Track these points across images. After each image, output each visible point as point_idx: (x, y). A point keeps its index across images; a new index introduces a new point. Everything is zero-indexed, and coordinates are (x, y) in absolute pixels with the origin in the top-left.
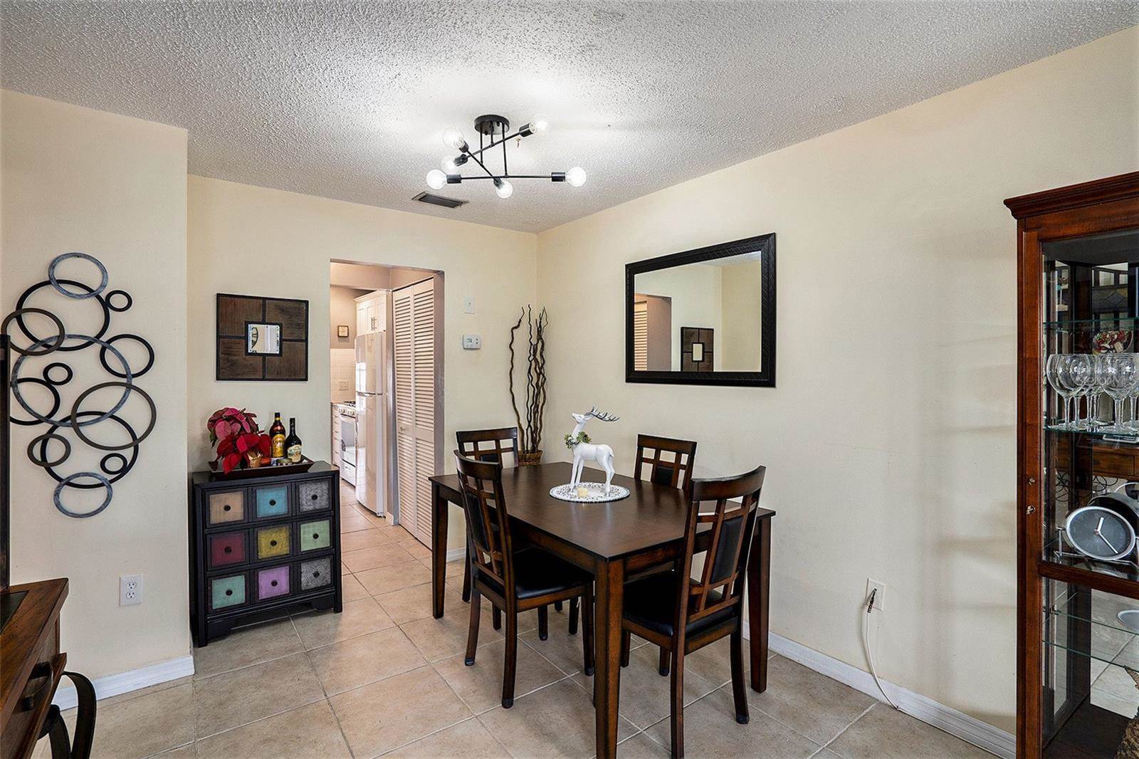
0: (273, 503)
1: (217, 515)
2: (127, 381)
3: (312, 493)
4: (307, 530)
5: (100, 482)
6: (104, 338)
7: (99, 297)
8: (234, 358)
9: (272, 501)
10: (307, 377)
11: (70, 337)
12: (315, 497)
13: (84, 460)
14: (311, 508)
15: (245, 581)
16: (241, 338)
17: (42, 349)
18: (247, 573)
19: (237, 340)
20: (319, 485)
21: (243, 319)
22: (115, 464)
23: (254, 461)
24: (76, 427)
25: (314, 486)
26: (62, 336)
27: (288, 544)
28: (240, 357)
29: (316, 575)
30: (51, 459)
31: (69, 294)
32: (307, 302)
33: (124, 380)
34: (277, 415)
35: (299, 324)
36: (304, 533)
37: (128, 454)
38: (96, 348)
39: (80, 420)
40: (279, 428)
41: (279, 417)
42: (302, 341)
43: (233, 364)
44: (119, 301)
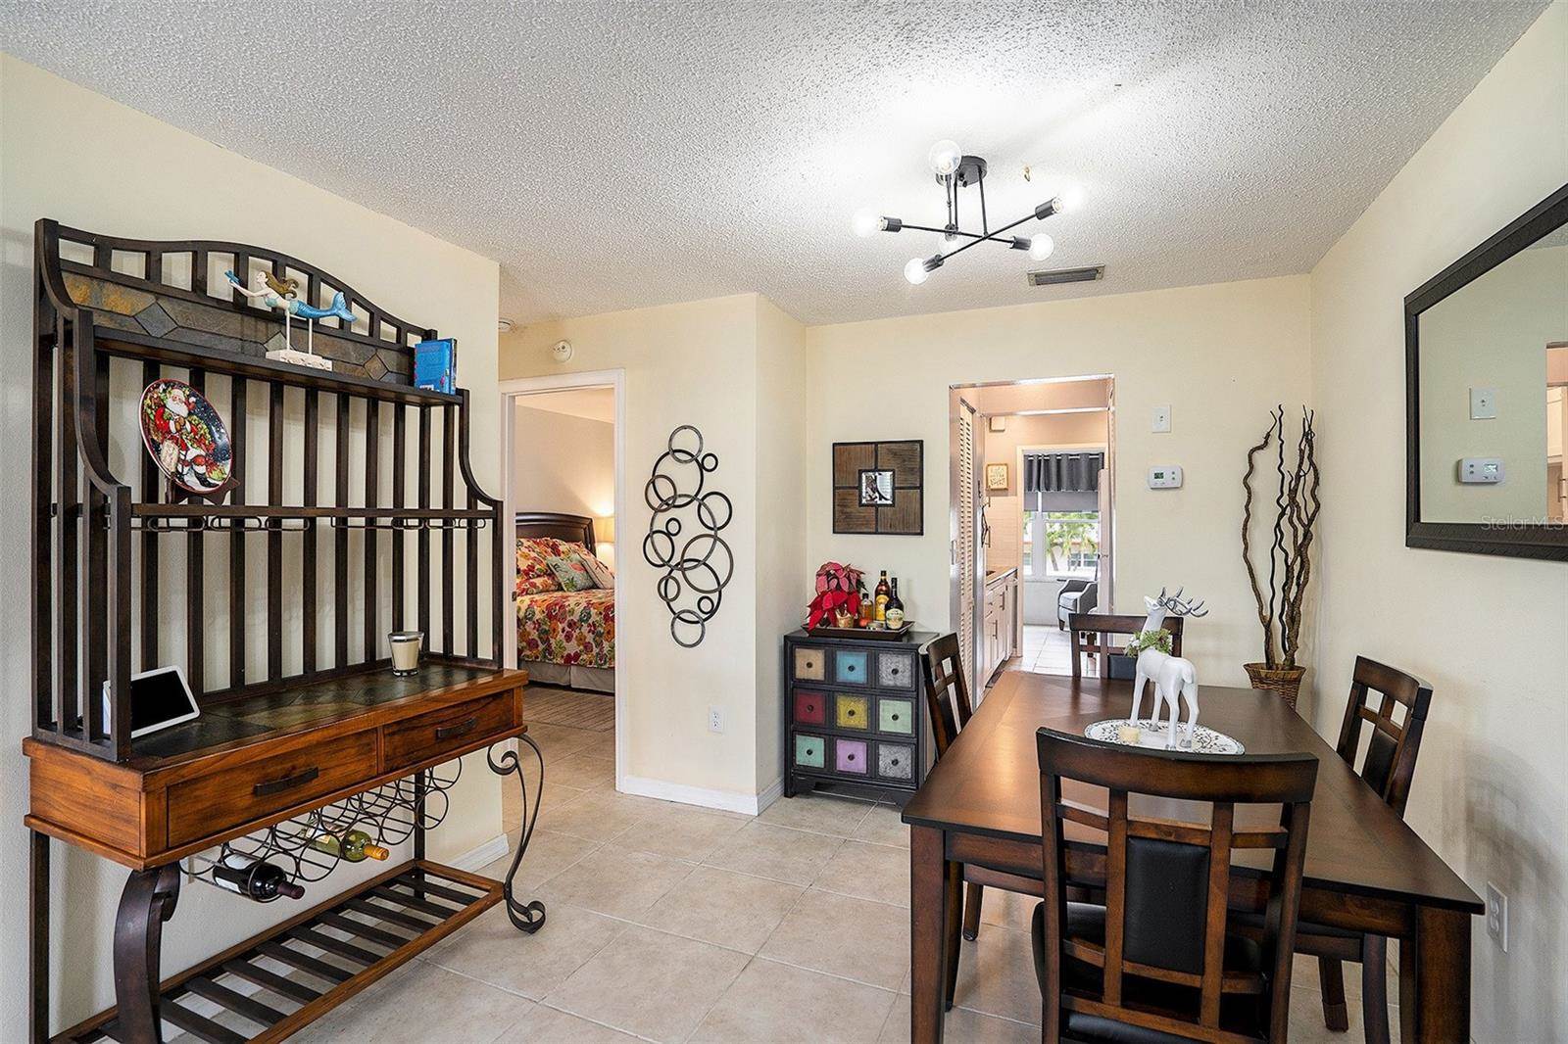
0: (851, 668)
1: (801, 672)
2: (714, 532)
3: (893, 667)
4: (886, 707)
5: (697, 619)
6: (700, 497)
7: (697, 461)
8: (848, 510)
9: (852, 666)
10: (922, 530)
11: (680, 496)
12: (895, 672)
13: (688, 600)
14: (891, 683)
15: (825, 745)
16: (854, 488)
17: (665, 507)
18: (827, 737)
19: (851, 491)
20: (900, 658)
21: (857, 468)
22: (706, 606)
23: (843, 622)
24: (684, 570)
25: (895, 659)
26: (675, 497)
27: (866, 718)
28: (854, 509)
29: (895, 762)
30: (670, 597)
31: (679, 460)
32: (921, 442)
33: (712, 533)
34: (884, 573)
35: (912, 469)
36: (883, 710)
37: (715, 597)
38: (695, 504)
39: (686, 565)
40: (884, 588)
41: (885, 575)
42: (916, 488)
43: (848, 516)
44: (709, 463)
